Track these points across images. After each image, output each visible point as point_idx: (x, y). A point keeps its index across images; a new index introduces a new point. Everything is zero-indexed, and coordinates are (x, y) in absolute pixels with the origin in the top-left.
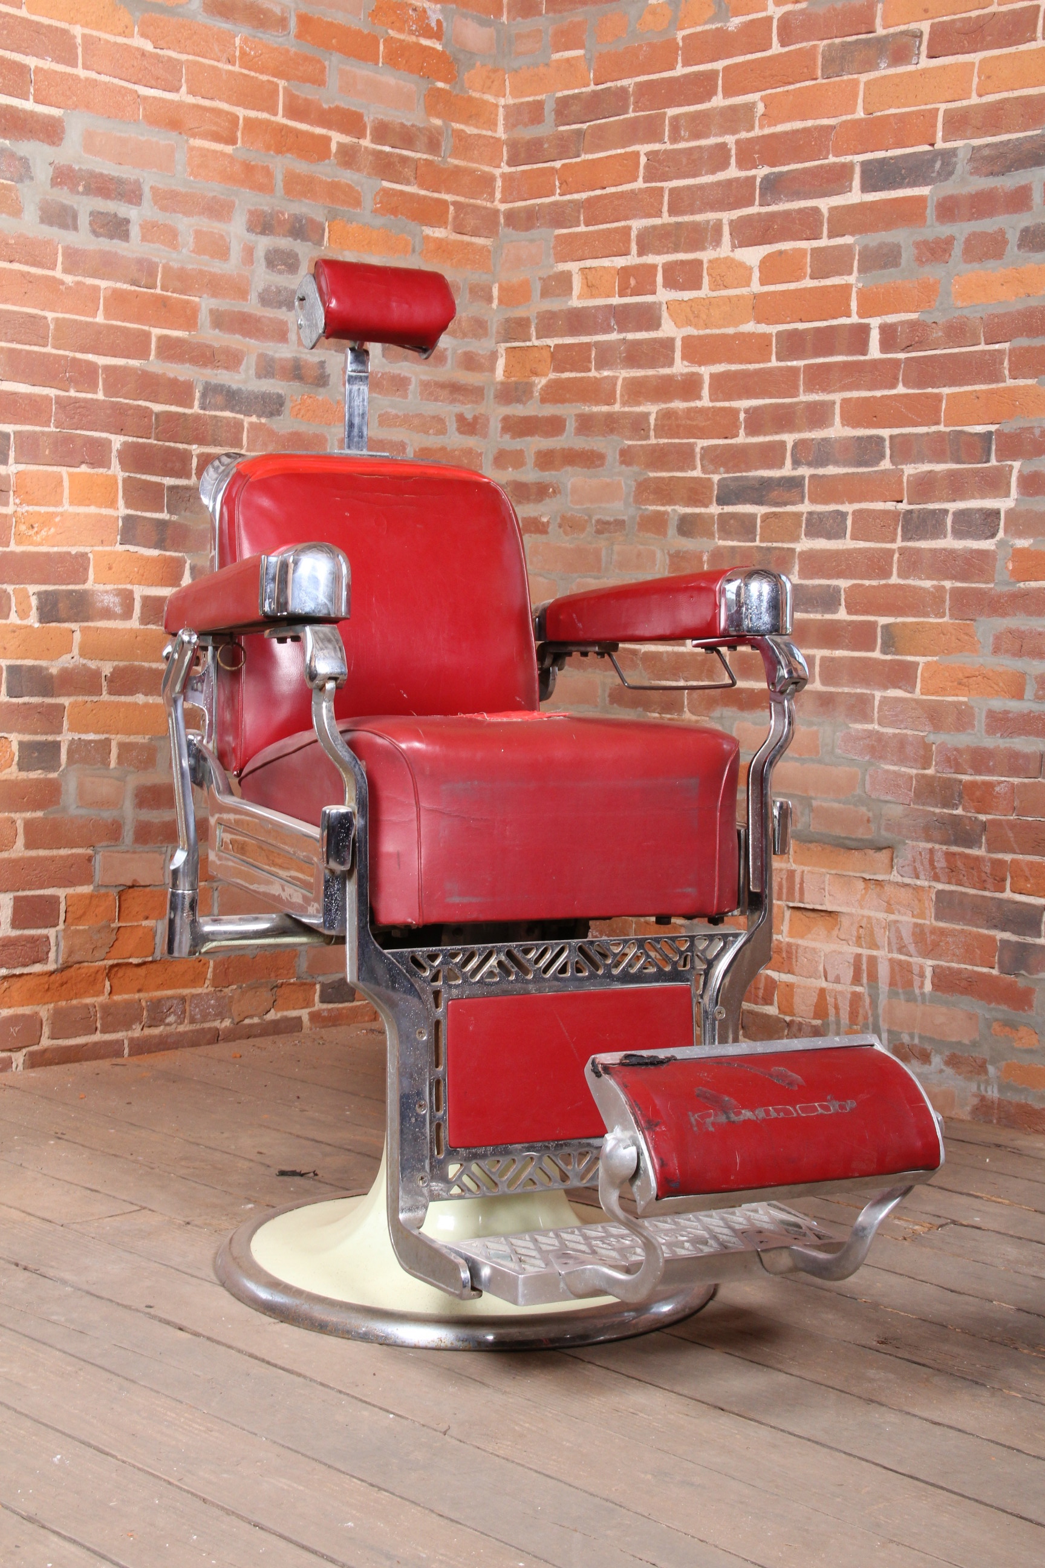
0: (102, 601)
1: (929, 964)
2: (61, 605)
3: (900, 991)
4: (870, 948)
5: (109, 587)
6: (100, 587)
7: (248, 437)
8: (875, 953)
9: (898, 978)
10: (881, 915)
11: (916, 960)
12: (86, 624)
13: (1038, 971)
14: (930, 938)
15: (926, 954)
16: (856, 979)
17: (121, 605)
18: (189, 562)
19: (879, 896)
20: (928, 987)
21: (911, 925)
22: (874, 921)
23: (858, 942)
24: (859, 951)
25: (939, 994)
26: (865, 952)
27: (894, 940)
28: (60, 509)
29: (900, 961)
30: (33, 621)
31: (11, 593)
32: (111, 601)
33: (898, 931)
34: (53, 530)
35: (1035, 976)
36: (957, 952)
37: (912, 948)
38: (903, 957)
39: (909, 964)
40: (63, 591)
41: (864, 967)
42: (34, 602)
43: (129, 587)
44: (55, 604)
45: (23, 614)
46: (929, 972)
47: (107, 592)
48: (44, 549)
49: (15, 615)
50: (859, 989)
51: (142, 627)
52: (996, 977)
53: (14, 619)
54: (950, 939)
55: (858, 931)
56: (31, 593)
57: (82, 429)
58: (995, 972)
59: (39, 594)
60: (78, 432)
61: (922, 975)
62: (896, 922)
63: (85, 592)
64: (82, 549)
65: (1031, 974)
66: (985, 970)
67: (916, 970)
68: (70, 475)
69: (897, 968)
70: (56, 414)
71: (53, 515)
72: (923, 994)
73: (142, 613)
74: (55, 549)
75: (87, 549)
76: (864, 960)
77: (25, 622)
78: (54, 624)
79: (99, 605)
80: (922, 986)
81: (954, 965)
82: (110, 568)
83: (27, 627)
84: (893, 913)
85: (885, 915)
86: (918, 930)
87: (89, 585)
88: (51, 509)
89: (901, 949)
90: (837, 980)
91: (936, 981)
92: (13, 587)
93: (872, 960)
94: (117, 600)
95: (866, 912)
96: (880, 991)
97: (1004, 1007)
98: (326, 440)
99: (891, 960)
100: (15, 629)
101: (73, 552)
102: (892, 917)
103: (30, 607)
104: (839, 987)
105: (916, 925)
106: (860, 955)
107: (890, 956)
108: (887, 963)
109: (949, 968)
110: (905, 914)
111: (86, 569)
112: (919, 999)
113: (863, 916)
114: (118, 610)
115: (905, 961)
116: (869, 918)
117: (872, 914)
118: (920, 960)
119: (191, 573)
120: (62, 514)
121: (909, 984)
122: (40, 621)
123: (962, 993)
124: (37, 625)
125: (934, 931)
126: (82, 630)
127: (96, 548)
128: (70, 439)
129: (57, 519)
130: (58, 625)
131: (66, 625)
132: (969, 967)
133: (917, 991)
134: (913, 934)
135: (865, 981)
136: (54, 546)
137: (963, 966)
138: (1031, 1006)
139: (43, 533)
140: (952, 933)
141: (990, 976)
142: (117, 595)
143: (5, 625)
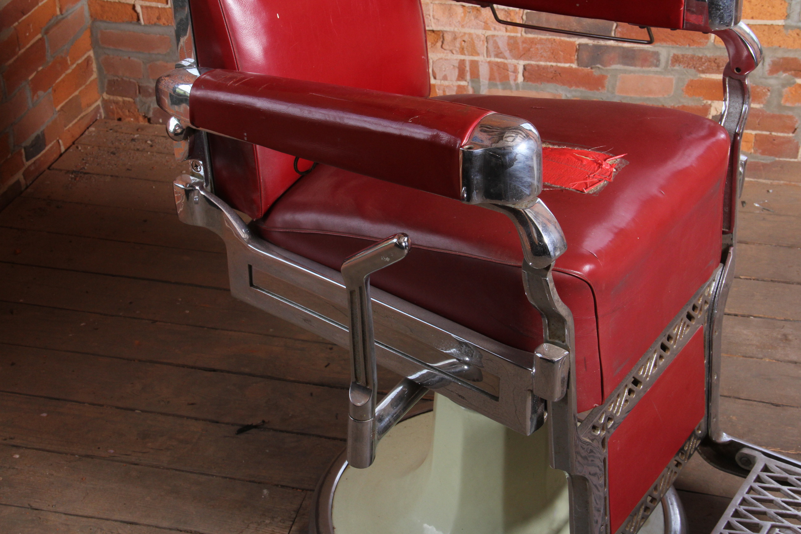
1: (521, 64)
3: (498, 83)
4: (472, 55)
8: (475, 58)
9: (496, 75)
10: (480, 32)
11: (511, 62)
13: (610, 64)
14: (521, 46)
15: (519, 57)
16: (461, 76)
19: (476, 17)
20: (520, 79)
21: (506, 38)
22: (474, 36)
23: (462, 51)
24: (462, 57)
25: (530, 83)
26: (468, 58)
27: (491, 48)
29: (497, 63)
33: (495, 42)
35: (608, 68)
36: (545, 54)
37: (507, 54)
38: (499, 60)
39: (505, 65)
41: (468, 68)
46: (521, 69)
50: (463, 83)
52: (575, 69)
54: (539, 46)
55: (461, 44)
58: (574, 66)
61: (515, 71)
62: (493, 36)
65: (605, 66)
66: (567, 65)
67: (511, 68)
69: (495, 68)
72: (517, 85)
76: (468, 65)
80: (516, 79)
81: (542, 63)
84: (490, 30)
85: (484, 31)
86: (512, 41)
89: (498, 54)
90: (445, 78)
91: (526, 74)
93: (474, 65)
95: (467, 30)
96: (482, 83)
97: (582, 89)
99: (489, 62)
102: (489, 33)
104: (446, 83)
105: (510, 38)
106: (464, 60)
107: (488, 59)
108: (487, 65)
109: (538, 66)
110: (500, 30)
112: (514, 88)
113: (465, 34)
115: (501, 62)
116: (470, 34)
117: (472, 31)
118: (514, 61)
121: (507, 78)
123: (548, 81)
125: (525, 41)
132: (554, 64)
133: (512, 82)
134: (508, 44)
135: (468, 77)
137: (549, 64)
138: (603, 87)
140: (541, 41)
141: (571, 68)
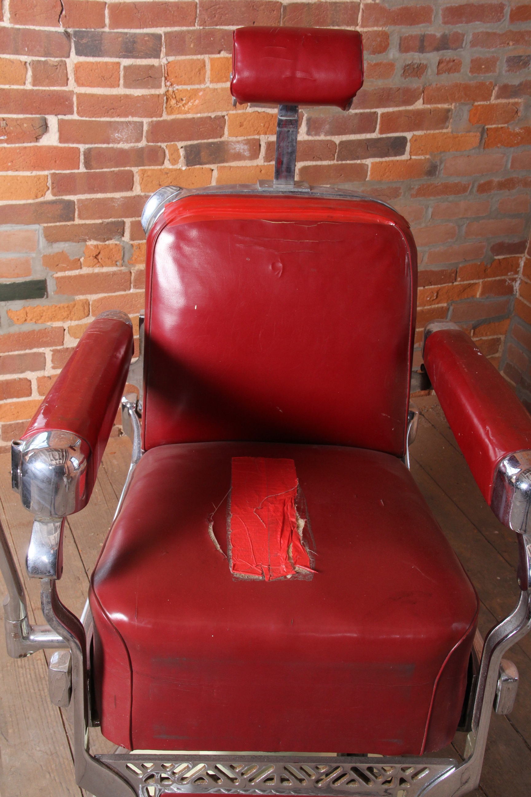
0: (235, 149)
2: (203, 154)
5: (240, 139)
6: (234, 139)
7: (363, 16)
12: (222, 165)
17: (250, 150)
18: (306, 115)
28: (202, 86)
30: (181, 165)
31: (165, 148)
32: (241, 148)
34: (197, 102)
40: (204, 143)
42: (182, 152)
43: (257, 137)
44: (198, 154)
45: (174, 161)
47: (238, 142)
48: (190, 116)
49: (168, 162)
51: (266, 164)
53: (167, 165)
56: (179, 147)
57: (221, 25)
59: (186, 148)
60: (218, 27)
63: (222, 143)
64: (220, 114)
68: (211, 60)
70: (200, 15)
71: (198, 90)
73: (266, 154)
74: (199, 115)
75: (224, 113)
77: (175, 167)
78: (198, 166)
79: (232, 151)
82: (241, 125)
83: (176, 170)
87: (224, 139)
88: (196, 87)
92: (165, 144)
94: (246, 147)
98: (432, 10)
100: (167, 172)
101: (213, 116)
103: (179, 157)
111: (222, 128)
114: (247, 154)
119: (307, 124)
120: (204, 90)
122: (187, 165)
124: (184, 168)
126: (219, 169)
127: (231, 112)
128: (211, 34)
129: (201, 94)
130: (201, 166)
131: (207, 166)
136: (197, 113)
139: (190, 104)
142: (246, 144)
143: (161, 170)
